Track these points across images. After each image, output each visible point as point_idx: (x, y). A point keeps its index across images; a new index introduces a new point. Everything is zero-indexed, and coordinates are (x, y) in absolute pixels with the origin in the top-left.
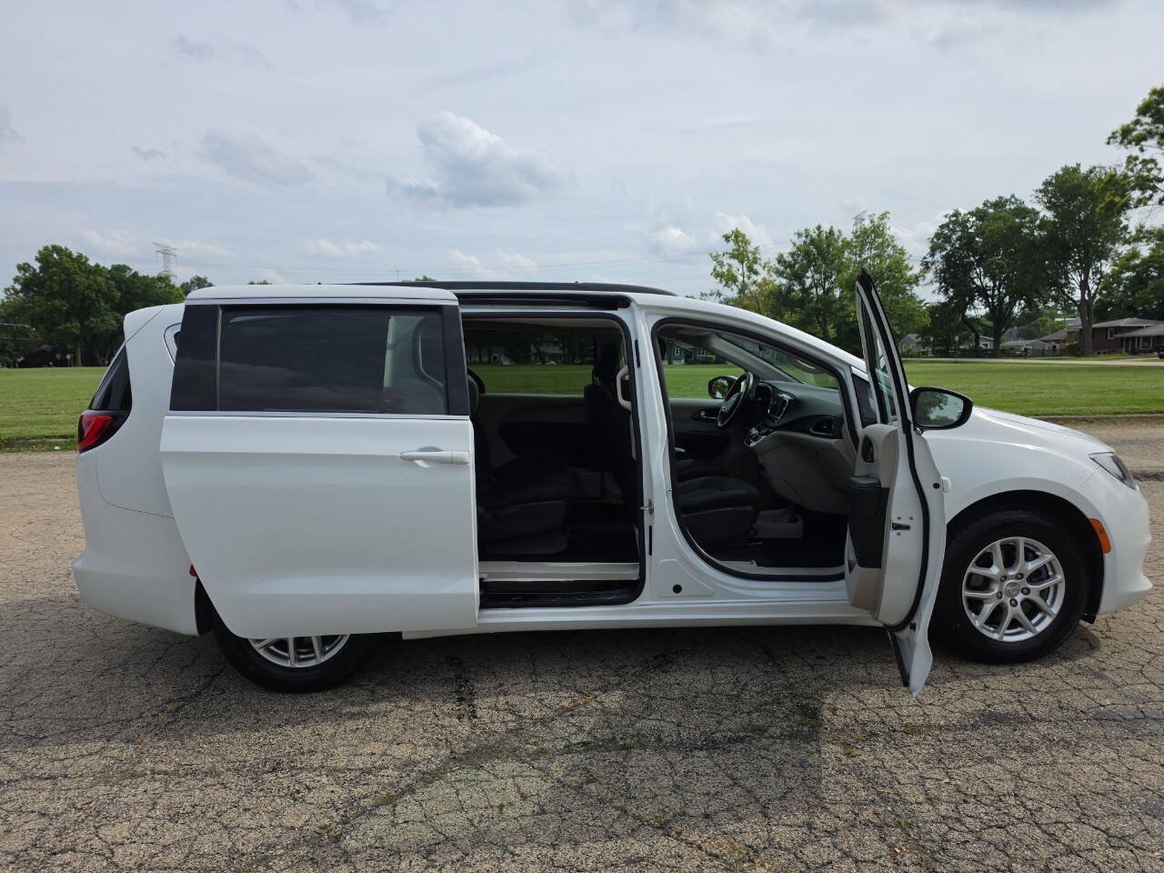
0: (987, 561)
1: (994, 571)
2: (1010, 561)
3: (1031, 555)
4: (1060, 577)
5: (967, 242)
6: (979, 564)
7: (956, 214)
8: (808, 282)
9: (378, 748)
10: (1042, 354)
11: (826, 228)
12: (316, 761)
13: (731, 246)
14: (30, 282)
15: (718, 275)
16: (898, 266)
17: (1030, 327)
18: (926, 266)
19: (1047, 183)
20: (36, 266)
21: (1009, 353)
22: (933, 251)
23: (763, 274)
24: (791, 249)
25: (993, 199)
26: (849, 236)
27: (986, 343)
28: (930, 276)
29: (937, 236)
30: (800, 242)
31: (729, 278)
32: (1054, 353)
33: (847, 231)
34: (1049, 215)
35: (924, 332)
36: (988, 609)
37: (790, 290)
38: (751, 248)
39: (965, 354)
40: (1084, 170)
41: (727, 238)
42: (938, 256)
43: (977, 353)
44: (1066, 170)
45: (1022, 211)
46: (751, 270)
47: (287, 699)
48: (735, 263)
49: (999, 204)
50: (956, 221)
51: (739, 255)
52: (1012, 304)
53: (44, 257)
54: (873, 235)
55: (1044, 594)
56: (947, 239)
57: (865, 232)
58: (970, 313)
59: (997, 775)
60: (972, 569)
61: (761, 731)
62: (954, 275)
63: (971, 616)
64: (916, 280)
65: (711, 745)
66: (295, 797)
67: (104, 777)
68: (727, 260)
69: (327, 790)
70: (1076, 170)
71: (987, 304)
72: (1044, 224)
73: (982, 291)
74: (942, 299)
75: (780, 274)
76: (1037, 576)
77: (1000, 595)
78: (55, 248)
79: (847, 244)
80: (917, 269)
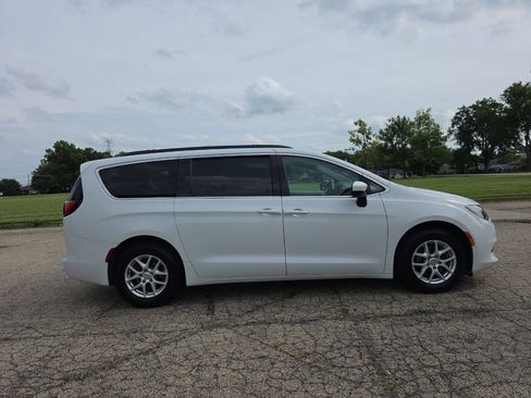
0: (422, 250)
1: (425, 255)
2: (432, 250)
3: (441, 248)
4: (454, 257)
5: (469, 119)
6: (419, 252)
7: (464, 107)
8: (395, 142)
9: (174, 325)
10: (509, 171)
11: (402, 117)
12: (151, 329)
13: (358, 127)
14: (51, 157)
15: (352, 141)
16: (437, 132)
17: (503, 159)
18: (450, 132)
19: (506, 91)
20: (54, 150)
21: (493, 171)
22: (453, 125)
23: (374, 139)
24: (386, 127)
25: (481, 100)
26: (413, 120)
27: (481, 167)
28: (452, 137)
29: (455, 118)
30: (389, 124)
31: (358, 142)
32: (515, 171)
33: (412, 118)
34: (508, 106)
35: (451, 163)
36: (424, 270)
37: (386, 145)
38: (367, 128)
39: (471, 172)
40: (523, 84)
41: (356, 124)
42: (456, 127)
43: (477, 171)
44: (515, 85)
45: (495, 105)
46: (368, 137)
47: (143, 310)
48: (360, 135)
49: (484, 102)
50: (464, 110)
51: (362, 131)
52: (493, 148)
53: (57, 146)
54: (424, 119)
55: (448, 264)
56: (460, 119)
57: (420, 118)
58: (473, 153)
59: (413, 331)
60: (415, 254)
61: (324, 317)
62: (464, 135)
63: (417, 274)
64: (445, 139)
65: (303, 322)
66: (141, 341)
67: (73, 336)
68: (356, 133)
69: (153, 338)
70: (520, 84)
71: (480, 149)
72: (506, 110)
73: (478, 143)
74: (459, 147)
75: (381, 139)
76: (444, 256)
77: (428, 264)
78: (62, 142)
79: (412, 124)
80: (446, 134)
